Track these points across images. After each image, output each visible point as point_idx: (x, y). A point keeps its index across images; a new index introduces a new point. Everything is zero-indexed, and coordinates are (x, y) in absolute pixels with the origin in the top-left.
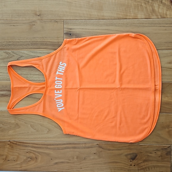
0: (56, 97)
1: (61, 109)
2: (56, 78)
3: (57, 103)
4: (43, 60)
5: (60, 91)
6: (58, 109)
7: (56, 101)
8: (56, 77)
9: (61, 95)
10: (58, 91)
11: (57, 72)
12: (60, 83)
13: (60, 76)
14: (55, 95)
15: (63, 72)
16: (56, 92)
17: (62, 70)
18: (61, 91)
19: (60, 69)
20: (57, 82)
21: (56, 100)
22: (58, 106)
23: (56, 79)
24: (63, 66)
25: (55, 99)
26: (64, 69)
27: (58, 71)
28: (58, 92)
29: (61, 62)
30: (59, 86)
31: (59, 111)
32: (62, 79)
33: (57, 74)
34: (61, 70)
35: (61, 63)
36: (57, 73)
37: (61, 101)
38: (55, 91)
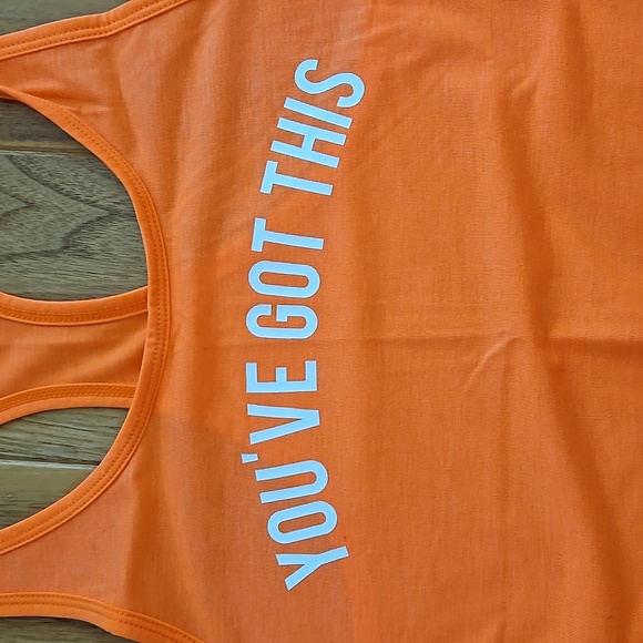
0: (256, 438)
1: (311, 563)
2: (261, 235)
3: (266, 498)
4: (125, 49)
5: (296, 374)
6: (284, 560)
7: (262, 475)
8: (260, 223)
9: (309, 419)
10: (281, 373)
11: (272, 166)
12: (302, 282)
13: (294, 212)
14: (254, 410)
15: (332, 162)
16: (253, 386)
17: (320, 146)
18: (311, 368)
19: (297, 140)
20: (267, 278)
21: (260, 465)
22: (285, 527)
23: (257, 247)
24: (328, 101)
25: (247, 458)
26: (340, 139)
27: (276, 157)
28: (282, 384)
29: (312, 65)
30: (283, 313)
31: (291, 582)
32: (317, 244)
33: (266, 189)
34: (308, 143)
35: (310, 76)
36: (271, 178)
37: (310, 478)
38: (251, 369)
